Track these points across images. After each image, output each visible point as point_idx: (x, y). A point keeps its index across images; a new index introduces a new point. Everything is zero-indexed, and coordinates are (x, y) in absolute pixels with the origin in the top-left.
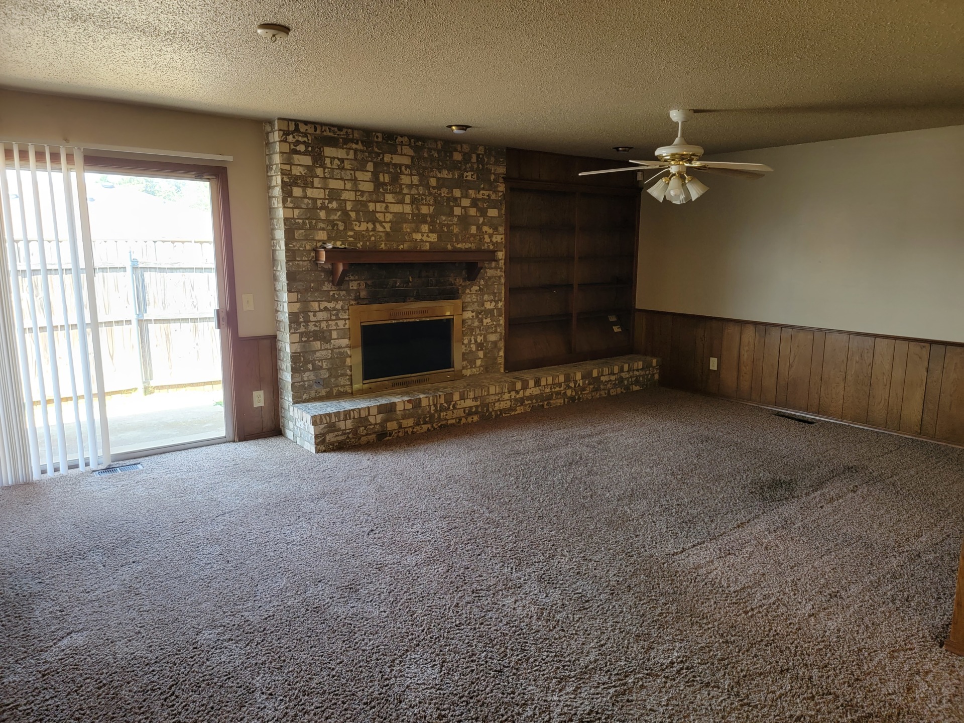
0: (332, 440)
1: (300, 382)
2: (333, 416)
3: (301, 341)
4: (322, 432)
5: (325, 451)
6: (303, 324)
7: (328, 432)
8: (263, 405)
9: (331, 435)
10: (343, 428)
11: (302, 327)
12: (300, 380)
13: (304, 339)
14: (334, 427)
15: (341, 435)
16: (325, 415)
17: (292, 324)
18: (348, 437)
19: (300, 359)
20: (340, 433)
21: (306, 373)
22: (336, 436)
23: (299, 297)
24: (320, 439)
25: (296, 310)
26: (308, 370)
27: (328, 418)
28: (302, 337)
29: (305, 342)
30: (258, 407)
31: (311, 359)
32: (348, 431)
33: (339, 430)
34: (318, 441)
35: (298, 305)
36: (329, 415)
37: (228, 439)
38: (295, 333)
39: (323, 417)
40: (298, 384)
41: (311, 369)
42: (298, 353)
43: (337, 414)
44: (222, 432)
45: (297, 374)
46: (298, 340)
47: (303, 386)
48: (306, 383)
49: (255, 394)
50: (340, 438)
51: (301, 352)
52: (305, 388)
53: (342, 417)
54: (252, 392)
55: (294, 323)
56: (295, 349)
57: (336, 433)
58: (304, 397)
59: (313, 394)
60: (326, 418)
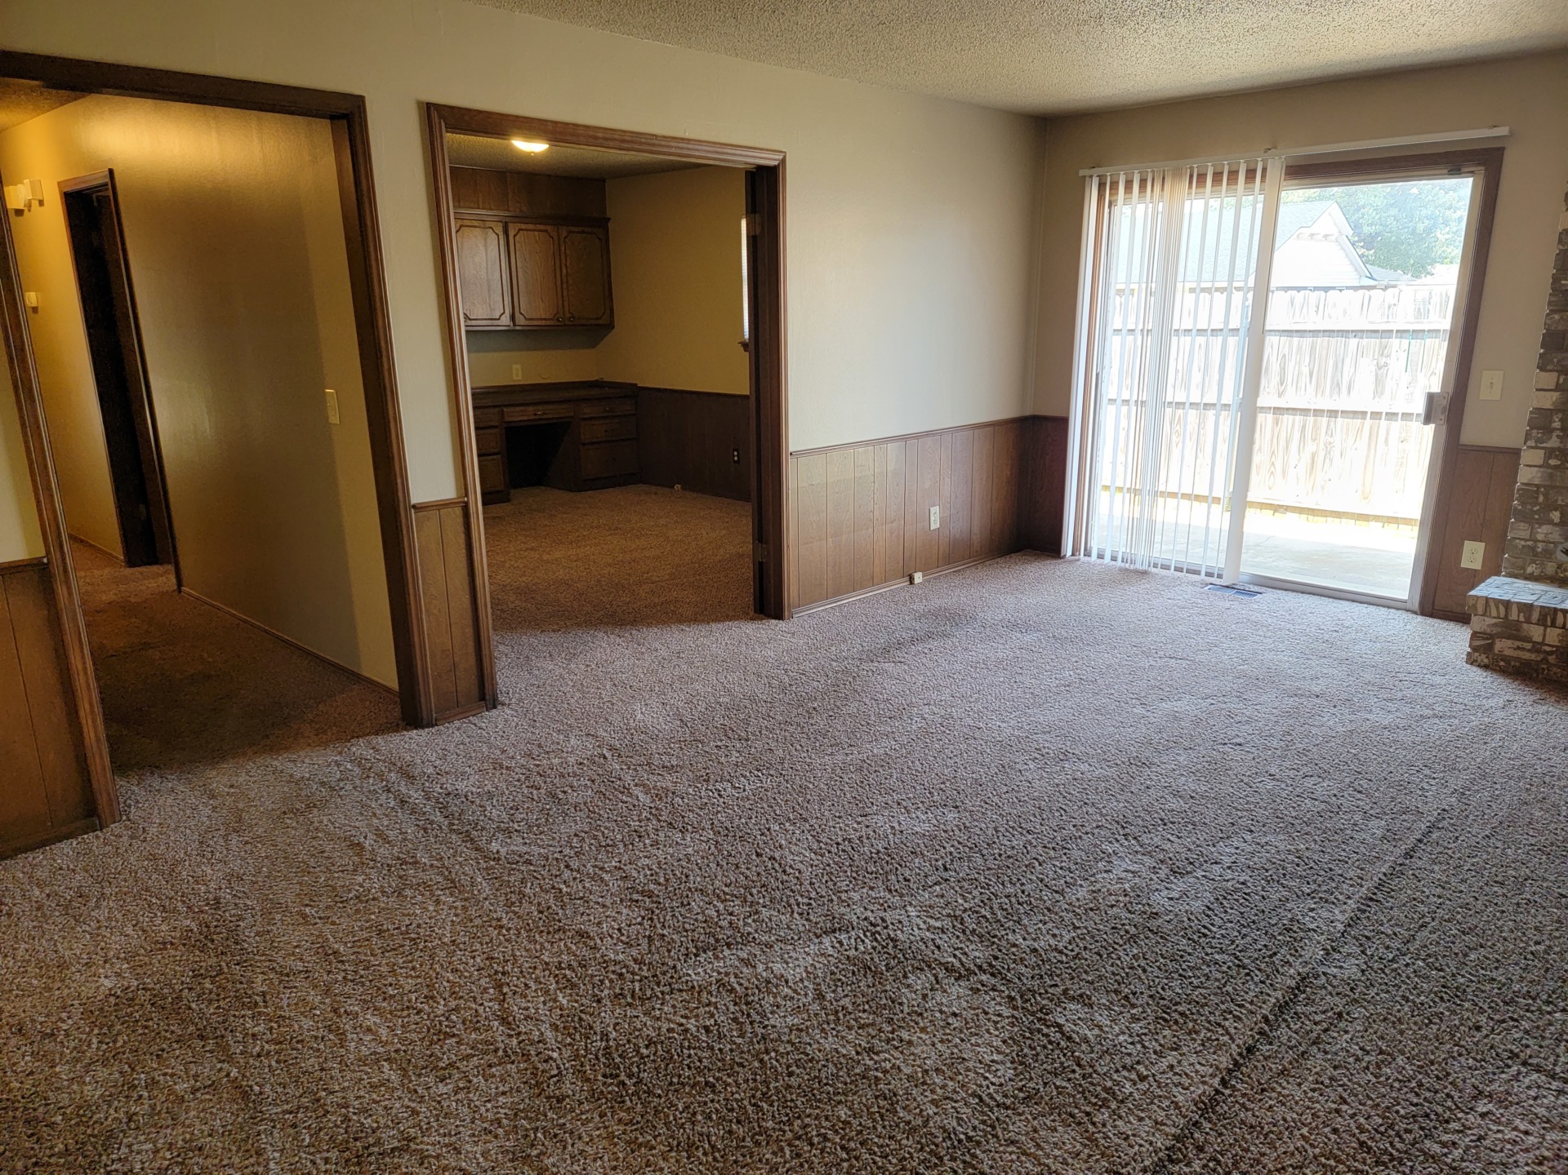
0: (1508, 652)
1: (1526, 540)
2: (1514, 610)
3: (1545, 465)
4: (1489, 631)
5: (1486, 667)
6: (1558, 433)
7: (1501, 636)
8: (1479, 568)
9: (1509, 643)
10: (1538, 638)
11: (1554, 438)
12: (1528, 537)
13: (1552, 462)
14: (1518, 630)
15: (1529, 651)
16: (1497, 602)
17: (1535, 431)
18: (1545, 660)
19: (1537, 498)
20: (1528, 646)
21: (1544, 527)
22: (1518, 648)
23: (1561, 381)
24: (1482, 642)
25: (1548, 405)
26: (1551, 522)
27: (1502, 610)
28: (1549, 458)
29: (1556, 467)
30: (1467, 569)
31: (1560, 502)
32: (1548, 649)
33: (1528, 640)
34: (1478, 643)
35: (1556, 395)
36: (1507, 604)
37: (1409, 606)
38: (1536, 448)
39: (1492, 604)
40: (1523, 543)
41: (1557, 520)
42: (1536, 485)
43: (1527, 608)
44: (1403, 593)
45: (1522, 524)
46: (1541, 462)
47: (1533, 549)
48: (1540, 545)
49: (1469, 546)
50: (1526, 656)
51: (1543, 486)
52: (1536, 554)
53: (1535, 616)
54: (1463, 540)
55: (1538, 428)
56: (1530, 476)
57: (1519, 644)
58: (1529, 570)
59: (1550, 568)
60: (1497, 608)
